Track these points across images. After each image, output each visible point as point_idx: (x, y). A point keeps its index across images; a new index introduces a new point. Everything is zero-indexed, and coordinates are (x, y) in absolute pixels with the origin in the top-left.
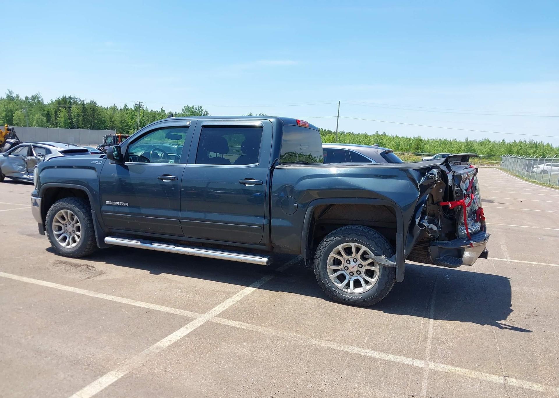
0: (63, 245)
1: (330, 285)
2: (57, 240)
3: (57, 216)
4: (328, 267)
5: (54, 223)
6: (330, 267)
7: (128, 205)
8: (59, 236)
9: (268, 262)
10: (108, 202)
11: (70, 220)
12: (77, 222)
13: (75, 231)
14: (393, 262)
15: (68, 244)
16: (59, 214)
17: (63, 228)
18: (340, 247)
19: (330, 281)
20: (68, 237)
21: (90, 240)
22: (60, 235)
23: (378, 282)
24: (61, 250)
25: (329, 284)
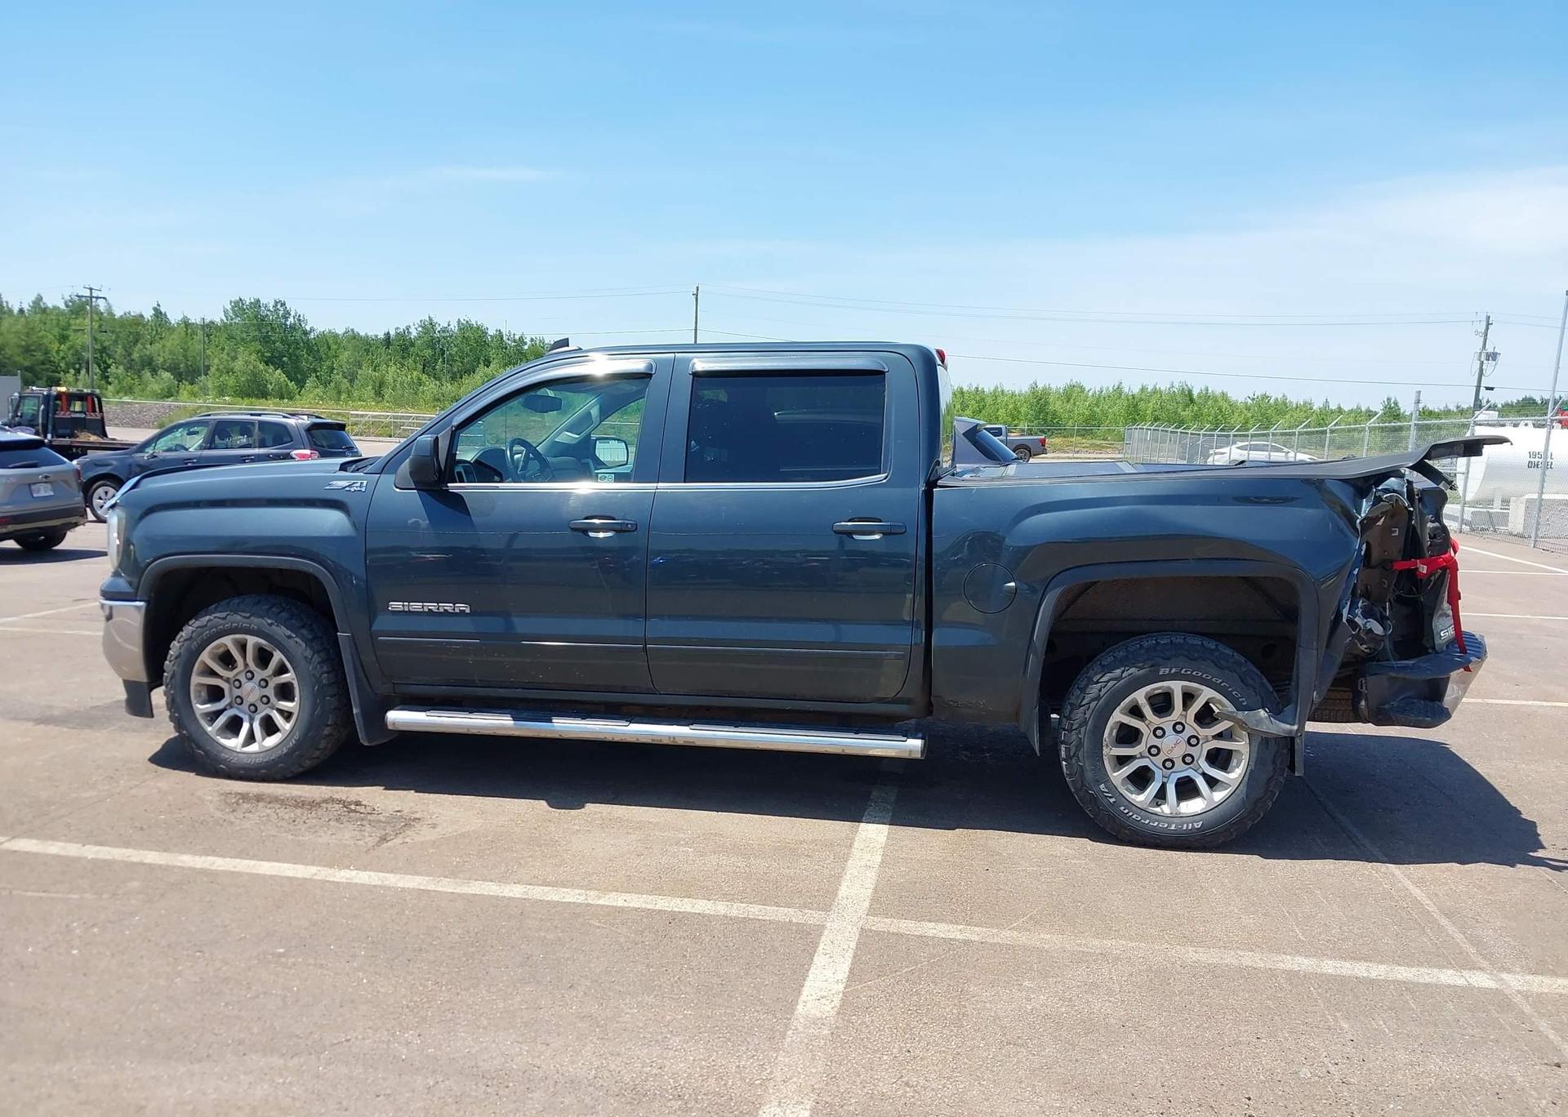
0: (234, 743)
1: (1112, 800)
2: (209, 729)
3: (205, 657)
4: (1105, 751)
5: (196, 680)
6: (1111, 751)
7: (468, 611)
8: (214, 716)
9: (926, 749)
10: (396, 605)
11: (253, 667)
12: (282, 669)
13: (273, 699)
14: (1288, 724)
15: (251, 738)
16: (213, 648)
17: (227, 693)
18: (1140, 696)
19: (1113, 788)
20: (246, 718)
21: (329, 723)
22: (218, 713)
23: (1246, 779)
24: (224, 761)
25: (1110, 797)
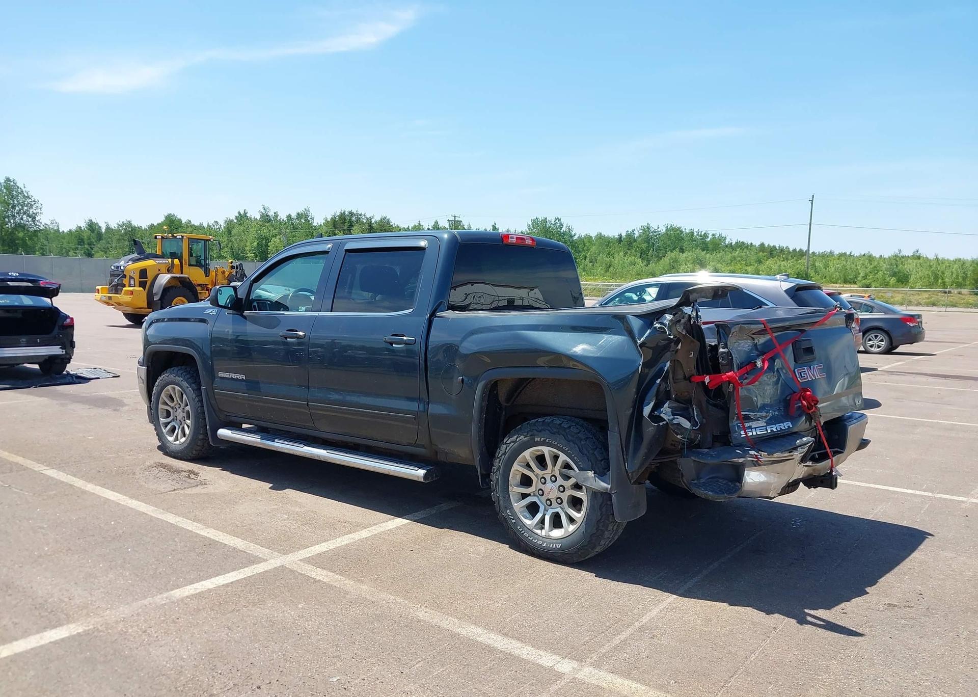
0: (171, 439)
1: (513, 521)
2: (164, 431)
3: (163, 396)
4: (510, 488)
5: (160, 406)
6: (515, 490)
7: (244, 379)
8: (166, 425)
9: (425, 476)
10: (221, 374)
11: (180, 402)
12: (187, 404)
13: (185, 418)
14: (606, 483)
15: (176, 439)
16: (166, 391)
17: (171, 413)
18: (527, 454)
19: (514, 514)
20: (177, 427)
21: (201, 432)
22: (169, 423)
23: (585, 519)
24: (168, 447)
25: (513, 519)
